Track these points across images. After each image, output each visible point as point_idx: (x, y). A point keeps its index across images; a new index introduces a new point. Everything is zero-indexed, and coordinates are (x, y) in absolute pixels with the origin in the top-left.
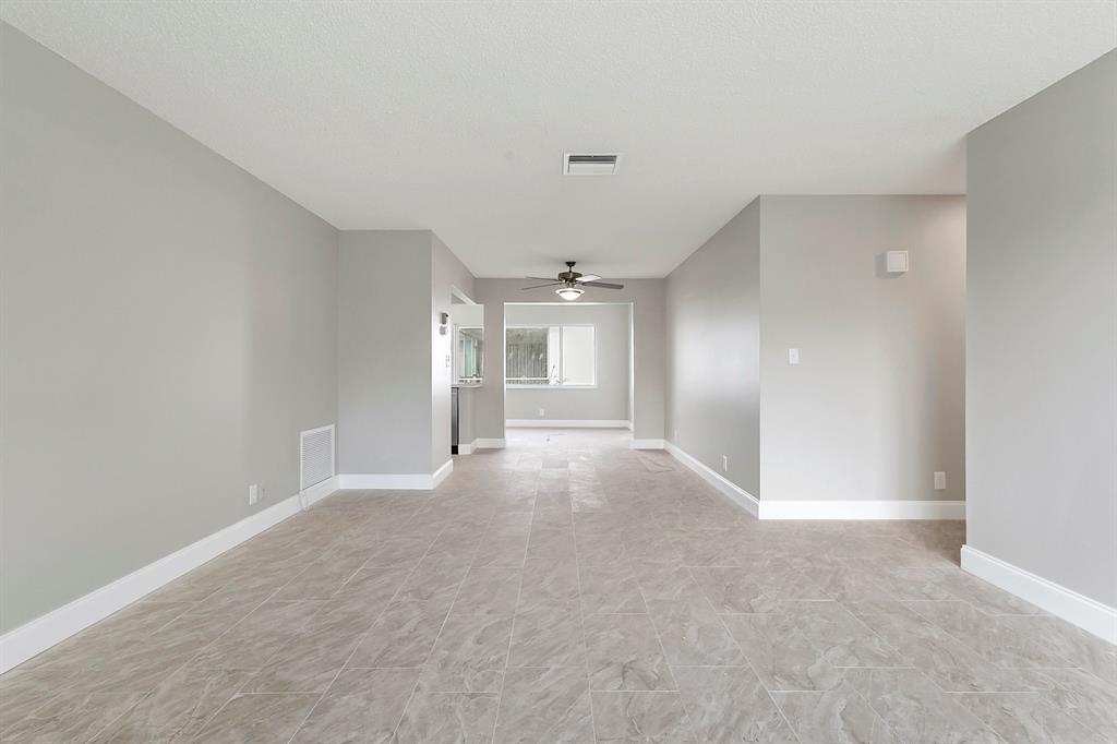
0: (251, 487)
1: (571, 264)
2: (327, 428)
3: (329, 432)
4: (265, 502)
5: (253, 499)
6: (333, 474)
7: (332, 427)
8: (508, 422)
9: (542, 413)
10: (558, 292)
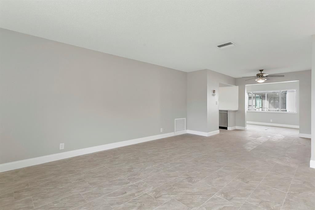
0: (161, 129)
1: (261, 71)
2: (184, 118)
3: (184, 119)
4: (164, 132)
5: (161, 131)
6: (185, 129)
7: (185, 118)
8: (247, 122)
9: (271, 121)
10: (256, 80)
